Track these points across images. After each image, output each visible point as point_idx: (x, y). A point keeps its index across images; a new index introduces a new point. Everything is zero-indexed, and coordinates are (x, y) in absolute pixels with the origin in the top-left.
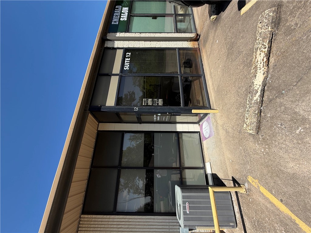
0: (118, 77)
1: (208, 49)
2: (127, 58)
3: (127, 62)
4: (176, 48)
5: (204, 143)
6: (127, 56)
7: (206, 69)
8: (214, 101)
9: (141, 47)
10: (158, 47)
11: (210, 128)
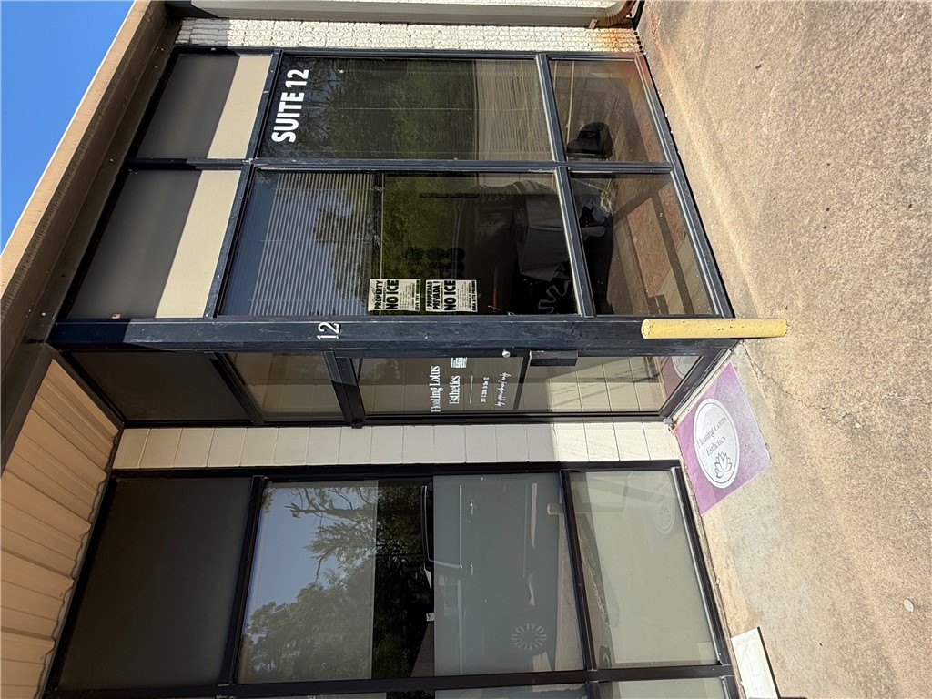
0: (235, 176)
1: (693, 42)
2: (289, 91)
3: (286, 111)
4: (535, 53)
5: (712, 521)
6: (289, 84)
7: (689, 137)
8: (748, 279)
9: (361, 46)
10: (446, 47)
11: (742, 431)
